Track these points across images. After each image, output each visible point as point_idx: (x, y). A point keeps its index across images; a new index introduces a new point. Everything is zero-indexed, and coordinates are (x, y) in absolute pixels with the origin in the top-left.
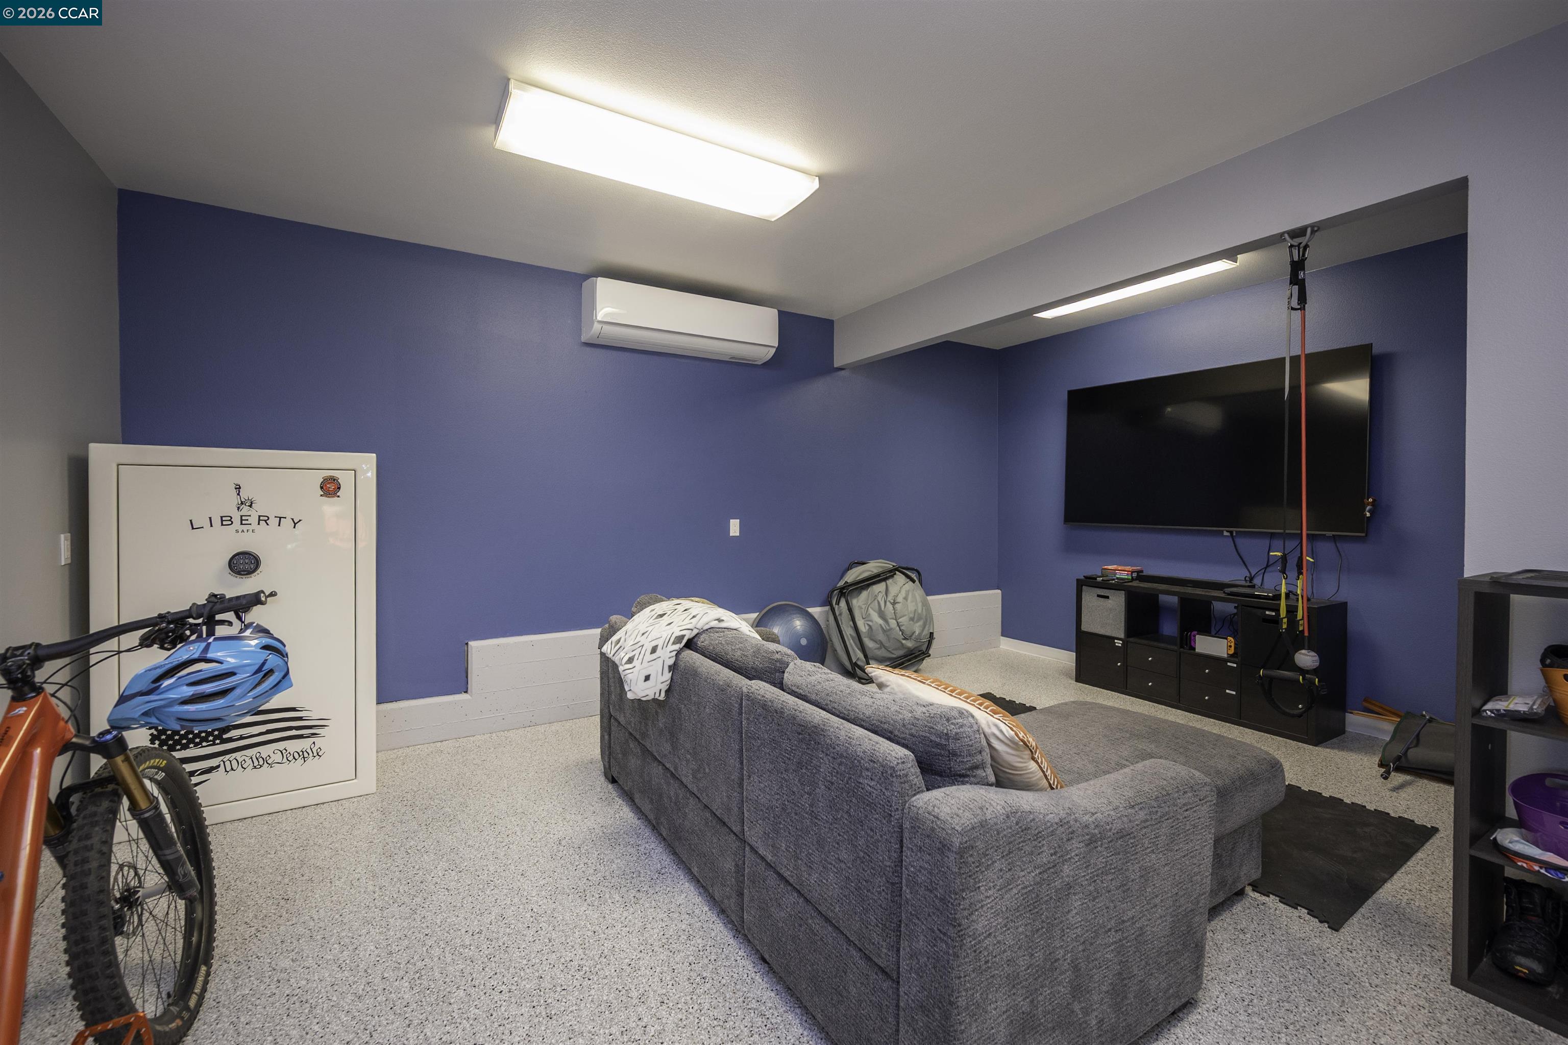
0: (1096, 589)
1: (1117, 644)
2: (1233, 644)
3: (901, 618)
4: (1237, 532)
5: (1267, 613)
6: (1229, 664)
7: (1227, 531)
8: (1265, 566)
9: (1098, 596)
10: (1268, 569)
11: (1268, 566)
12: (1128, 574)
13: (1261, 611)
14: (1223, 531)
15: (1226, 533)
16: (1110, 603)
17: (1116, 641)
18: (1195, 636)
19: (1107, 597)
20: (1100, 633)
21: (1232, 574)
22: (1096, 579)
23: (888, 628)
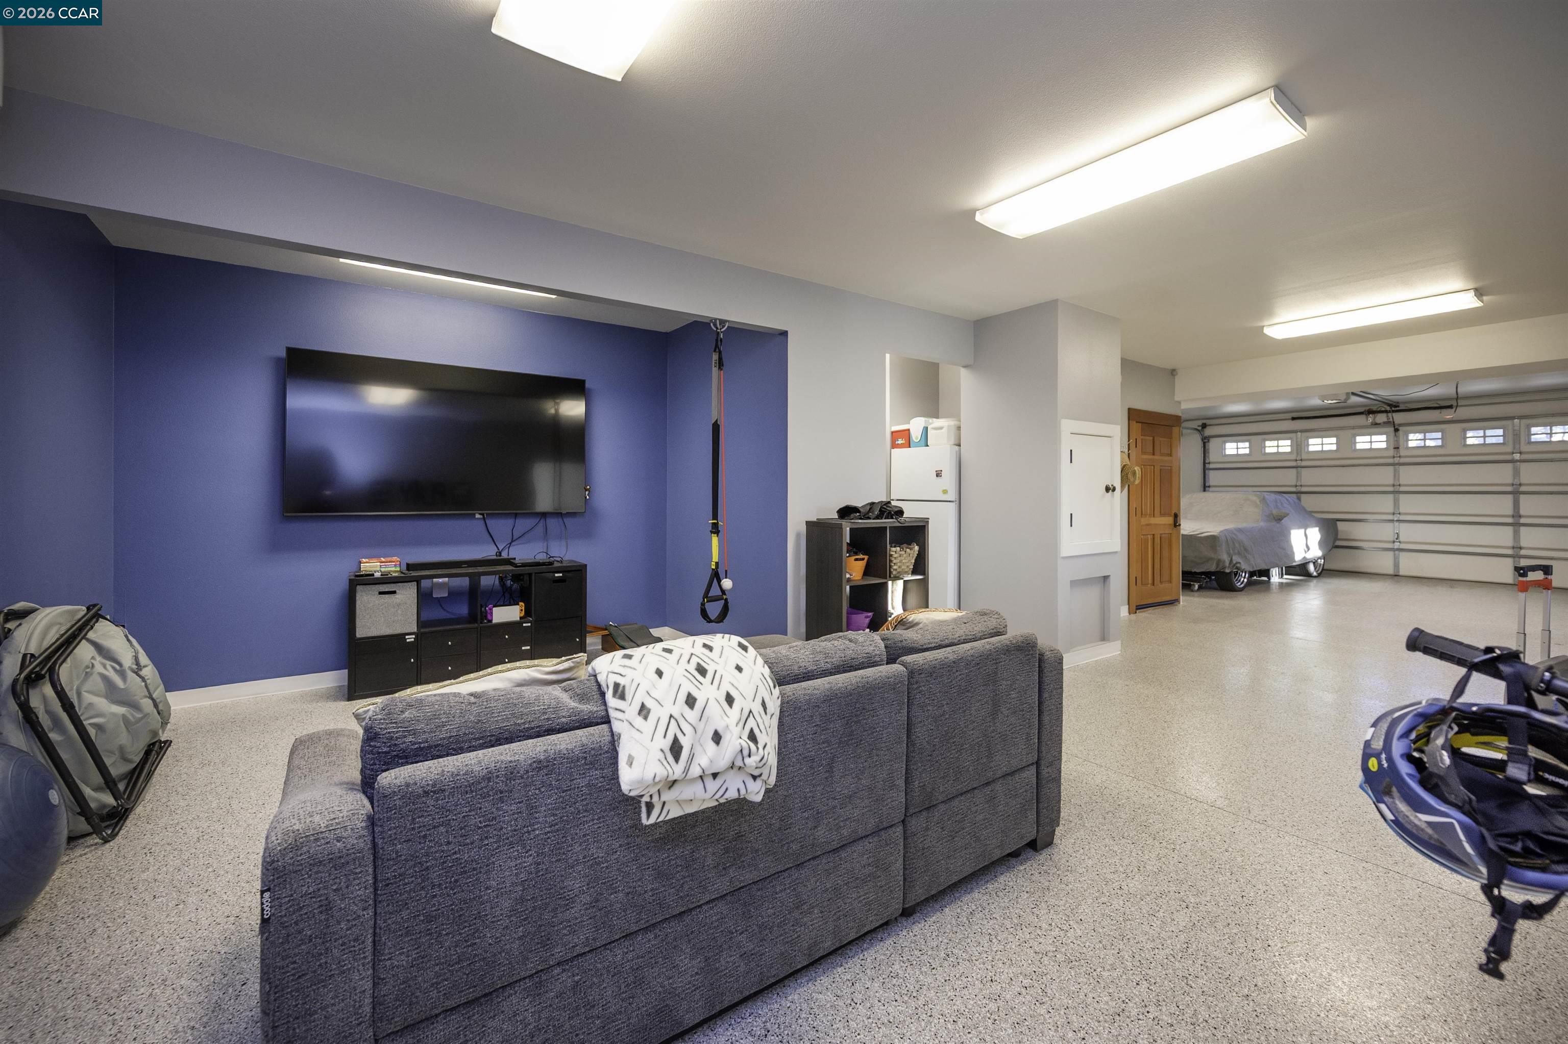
0: (377, 586)
1: (408, 640)
2: (523, 608)
3: (154, 692)
4: (487, 514)
5: (556, 575)
6: (524, 625)
7: (480, 514)
8: (510, 541)
9: (381, 593)
10: (513, 543)
11: (512, 541)
12: (395, 565)
13: (551, 574)
14: (474, 514)
15: (478, 516)
16: (398, 598)
17: (407, 637)
18: (491, 609)
19: (394, 592)
20: (387, 634)
21: (487, 551)
22: (373, 575)
23: (139, 716)
